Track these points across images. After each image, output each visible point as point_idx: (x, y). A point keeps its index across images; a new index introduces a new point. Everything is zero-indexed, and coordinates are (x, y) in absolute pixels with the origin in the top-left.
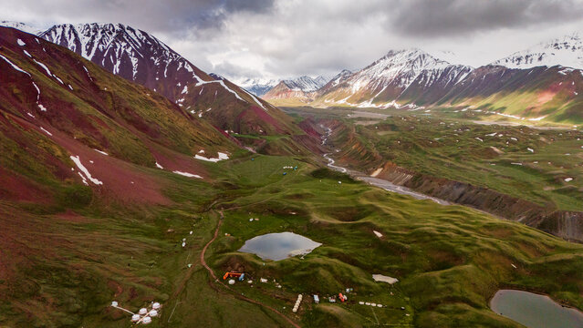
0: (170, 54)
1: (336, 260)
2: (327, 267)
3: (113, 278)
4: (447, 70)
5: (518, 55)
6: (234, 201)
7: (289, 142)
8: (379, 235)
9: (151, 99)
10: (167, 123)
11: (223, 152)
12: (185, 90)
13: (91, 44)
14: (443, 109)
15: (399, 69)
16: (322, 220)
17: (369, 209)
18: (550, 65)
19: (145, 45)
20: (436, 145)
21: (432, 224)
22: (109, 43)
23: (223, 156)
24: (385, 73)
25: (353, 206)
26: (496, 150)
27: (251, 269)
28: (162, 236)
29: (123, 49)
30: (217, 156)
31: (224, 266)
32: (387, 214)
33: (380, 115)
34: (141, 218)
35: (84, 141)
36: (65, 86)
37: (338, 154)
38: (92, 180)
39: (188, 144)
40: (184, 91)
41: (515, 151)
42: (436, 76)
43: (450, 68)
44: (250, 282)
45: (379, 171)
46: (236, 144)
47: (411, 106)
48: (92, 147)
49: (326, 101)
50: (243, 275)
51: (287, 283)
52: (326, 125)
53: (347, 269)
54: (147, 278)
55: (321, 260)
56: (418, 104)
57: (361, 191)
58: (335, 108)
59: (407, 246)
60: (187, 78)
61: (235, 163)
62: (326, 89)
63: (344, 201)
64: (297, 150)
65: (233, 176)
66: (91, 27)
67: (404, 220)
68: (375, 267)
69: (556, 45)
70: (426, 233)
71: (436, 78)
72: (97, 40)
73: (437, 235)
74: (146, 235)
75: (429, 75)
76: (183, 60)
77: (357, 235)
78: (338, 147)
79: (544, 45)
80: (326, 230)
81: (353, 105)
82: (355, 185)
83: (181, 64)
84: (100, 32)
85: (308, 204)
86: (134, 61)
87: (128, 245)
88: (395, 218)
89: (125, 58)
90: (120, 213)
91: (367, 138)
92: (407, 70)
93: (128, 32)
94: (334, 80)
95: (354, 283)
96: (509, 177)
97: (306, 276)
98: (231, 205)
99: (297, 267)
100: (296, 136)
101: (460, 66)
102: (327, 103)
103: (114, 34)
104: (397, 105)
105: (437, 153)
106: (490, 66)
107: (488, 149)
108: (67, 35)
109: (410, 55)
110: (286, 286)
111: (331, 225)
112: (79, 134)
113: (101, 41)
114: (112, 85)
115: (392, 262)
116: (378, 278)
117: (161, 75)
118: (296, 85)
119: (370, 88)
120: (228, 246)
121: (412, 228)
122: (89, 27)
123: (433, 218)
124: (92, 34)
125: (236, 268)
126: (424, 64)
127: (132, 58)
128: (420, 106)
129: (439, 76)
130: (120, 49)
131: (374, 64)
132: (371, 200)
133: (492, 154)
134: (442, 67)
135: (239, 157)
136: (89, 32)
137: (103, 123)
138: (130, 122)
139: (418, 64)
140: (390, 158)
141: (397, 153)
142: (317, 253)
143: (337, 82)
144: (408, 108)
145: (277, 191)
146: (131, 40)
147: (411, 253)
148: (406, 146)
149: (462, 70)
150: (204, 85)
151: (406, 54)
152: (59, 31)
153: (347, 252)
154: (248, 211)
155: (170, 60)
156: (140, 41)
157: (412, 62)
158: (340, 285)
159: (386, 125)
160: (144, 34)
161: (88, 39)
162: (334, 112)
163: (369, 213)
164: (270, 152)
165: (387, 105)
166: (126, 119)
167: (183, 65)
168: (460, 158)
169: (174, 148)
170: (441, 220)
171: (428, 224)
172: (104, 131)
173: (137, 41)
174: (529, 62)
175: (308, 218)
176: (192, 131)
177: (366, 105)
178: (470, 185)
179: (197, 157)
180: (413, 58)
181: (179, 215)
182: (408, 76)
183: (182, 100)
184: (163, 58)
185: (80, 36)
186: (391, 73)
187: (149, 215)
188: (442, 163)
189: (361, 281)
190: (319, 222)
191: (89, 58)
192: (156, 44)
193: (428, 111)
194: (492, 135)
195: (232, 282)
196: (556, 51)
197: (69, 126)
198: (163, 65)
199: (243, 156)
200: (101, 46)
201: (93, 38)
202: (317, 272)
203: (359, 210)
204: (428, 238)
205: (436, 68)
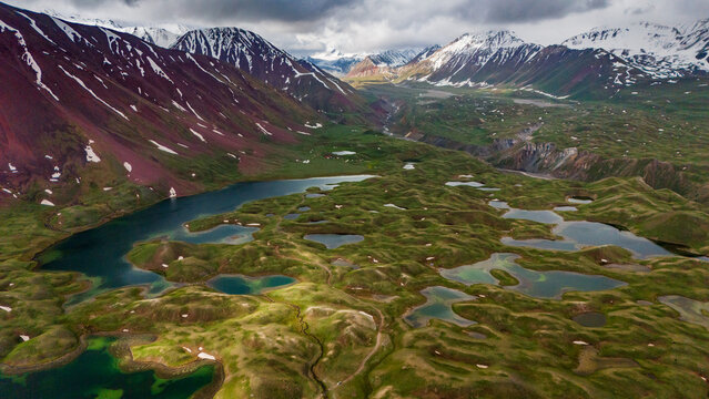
0: (274, 51)
4: (520, 48)
5: (596, 30)
11: (319, 123)
12: (288, 81)
13: (216, 45)
15: (478, 46)
19: (255, 44)
22: (229, 44)
29: (240, 49)
30: (316, 125)
35: (258, 116)
38: (268, 133)
39: (300, 119)
42: (510, 54)
43: (523, 47)
46: (326, 118)
47: (483, 84)
48: (262, 119)
52: (397, 104)
56: (489, 82)
60: (288, 71)
61: (326, 129)
66: (214, 31)
71: (509, 56)
72: (220, 42)
75: (503, 53)
76: (284, 56)
83: (283, 59)
84: (221, 35)
86: (249, 58)
89: (242, 55)
92: (485, 48)
93: (241, 33)
101: (532, 45)
103: (232, 37)
104: (471, 84)
106: (555, 46)
108: (199, 39)
109: (490, 33)
113: (223, 43)
117: (269, 69)
118: (382, 60)
119: (450, 66)
122: (212, 31)
124: (216, 37)
126: (501, 43)
127: (247, 56)
128: (490, 84)
129: (512, 55)
130: (238, 49)
131: (457, 40)
134: (517, 45)
135: (328, 126)
136: (213, 36)
137: (261, 108)
139: (496, 42)
143: (423, 57)
144: (479, 86)
146: (245, 41)
149: (533, 48)
150: (300, 76)
152: (193, 35)
155: (275, 56)
156: (251, 41)
157: (491, 40)
160: (252, 34)
161: (214, 42)
164: (346, 123)
165: (462, 83)
167: (285, 60)
169: (295, 121)
172: (263, 111)
173: (248, 41)
174: (604, 38)
177: (444, 83)
179: (306, 125)
180: (492, 35)
182: (485, 54)
183: (286, 88)
184: (269, 55)
185: (208, 39)
186: (471, 51)
191: (218, 57)
192: (263, 43)
197: (249, 109)
198: (270, 60)
199: (330, 126)
200: (224, 47)
201: (217, 40)
205: (511, 46)
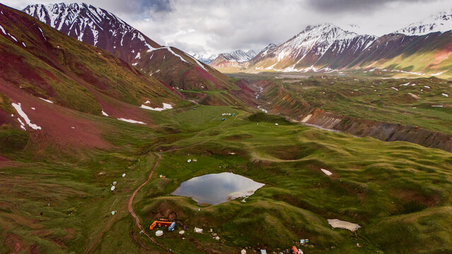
0: (126, 27)
1: (283, 203)
2: (275, 212)
3: (15, 231)
4: (355, 39)
5: (413, 26)
6: (174, 144)
7: (227, 95)
8: (328, 173)
9: (102, 57)
10: (116, 77)
11: (168, 103)
12: (138, 55)
13: (59, 20)
14: (353, 71)
15: (316, 40)
16: (263, 159)
17: (311, 147)
18: (443, 31)
19: (105, 20)
20: (358, 94)
21: (385, 160)
22: (74, 19)
23: (167, 106)
24: (304, 44)
25: (294, 144)
26: (414, 96)
27: (184, 216)
28: (93, 179)
29: (86, 24)
30: (162, 106)
31: (153, 213)
32: (333, 151)
33: (302, 77)
34: (74, 161)
35: (28, 90)
36: (19, 43)
37: (270, 105)
38: (31, 125)
39: (135, 96)
40: (137, 57)
41: (431, 96)
42: (346, 45)
43: (358, 38)
44: (182, 232)
45: (309, 117)
46: (180, 97)
47: (327, 69)
48: (37, 95)
49: (256, 68)
50: (174, 223)
51: (227, 233)
52: (258, 85)
53: (298, 214)
54: (57, 231)
55: (267, 204)
56: (333, 67)
57: (299, 131)
58: (264, 73)
59: (364, 185)
60: (140, 46)
61: (178, 112)
62: (256, 59)
63: (284, 141)
64: (234, 101)
65: (175, 122)
66: (59, 6)
67: (351, 156)
68: (329, 210)
69: (445, 16)
70: (382, 170)
71: (346, 46)
72: (63, 17)
73: (397, 172)
74: (74, 179)
75: (340, 44)
76: (136, 32)
77: (302, 173)
78: (270, 100)
79: (434, 17)
80: (268, 169)
81: (279, 70)
82: (291, 126)
83: (134, 34)
84: (66, 10)
85: (247, 144)
86: (95, 33)
87: (50, 190)
88: (342, 154)
89: (87, 31)
90: (54, 156)
91: (295, 91)
92: (322, 41)
93: (90, 9)
94: (262, 52)
95: (308, 231)
96: (434, 118)
97: (250, 224)
98: (170, 147)
99: (238, 212)
100: (234, 91)
101: (366, 36)
102: (258, 69)
103: (79, 12)
104: (315, 69)
105: (360, 100)
106: (392, 35)
107: (406, 95)
108: (39, 13)
109: (324, 29)
110: (225, 237)
111: (273, 164)
112: (25, 84)
113: (67, 18)
114: (65, 44)
115: (348, 204)
116: (335, 223)
117: (118, 44)
118: (232, 57)
119: (292, 57)
120: (160, 189)
121: (364, 165)
122: (57, 6)
123: (382, 154)
124: (60, 11)
125: (166, 215)
126: (336, 36)
127: (93, 31)
128: (334, 69)
129: (348, 45)
130: (84, 23)
131: (295, 37)
132: (311, 139)
133: (411, 100)
134: (351, 37)
135: (182, 107)
136: (57, 11)
137: (51, 75)
138: (80, 75)
139: (331, 35)
140: (318, 105)
141: (324, 102)
142: (261, 195)
143: (265, 53)
144: (324, 71)
145: (216, 134)
146: (93, 16)
147: (370, 193)
148: (331, 96)
149: (368, 39)
150: (154, 51)
151: (321, 28)
152: (32, 10)
153: (294, 193)
154: (186, 152)
155: (126, 32)
156: (101, 17)
157: (326, 35)
158: (292, 236)
159: (310, 82)
160: (104, 11)
161: (57, 16)
162: (263, 75)
163: (312, 152)
164: (210, 103)
165: (307, 70)
166: (76, 73)
167: (137, 35)
168: (382, 103)
169: (121, 98)
170: (393, 156)
171: (382, 160)
172: (51, 82)
173: (98, 17)
174: (422, 31)
175: (248, 158)
176: (139, 85)
177: (290, 69)
178: (399, 125)
179: (143, 106)
180: (326, 31)
181: (115, 158)
182: (323, 46)
183: (136, 64)
184: (120, 30)
185: (50, 13)
186: (309, 44)
187: (83, 158)
188: (367, 109)
189: (317, 230)
190: (260, 162)
192: (114, 20)
193: (341, 72)
194: (406, 85)
195: (159, 233)
196: (444, 22)
197: (16, 76)
198: (120, 36)
199: (186, 106)
200: (67, 22)
201: (61, 15)
202: (263, 219)
203: (301, 149)
204: (386, 175)
205: (346, 38)
